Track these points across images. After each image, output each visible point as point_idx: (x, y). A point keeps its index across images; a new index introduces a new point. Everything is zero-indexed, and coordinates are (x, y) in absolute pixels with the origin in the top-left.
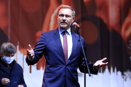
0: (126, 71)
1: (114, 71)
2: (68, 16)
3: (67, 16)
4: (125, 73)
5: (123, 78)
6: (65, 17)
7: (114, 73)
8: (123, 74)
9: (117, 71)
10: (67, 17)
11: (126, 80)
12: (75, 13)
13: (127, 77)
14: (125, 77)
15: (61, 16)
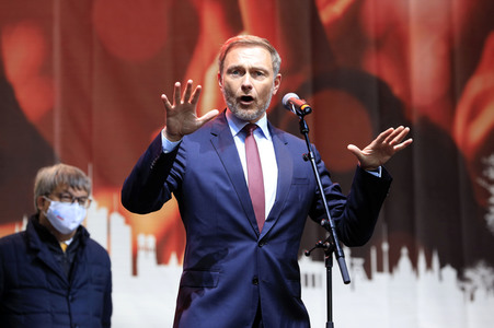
0: (472, 265)
1: (429, 265)
2: (260, 74)
3: (255, 72)
4: (469, 273)
5: (463, 289)
6: (248, 75)
7: (429, 274)
8: (461, 277)
9: (442, 265)
10: (255, 77)
11: (472, 298)
12: (280, 60)
13: (476, 288)
14: (468, 287)
15: (235, 72)
